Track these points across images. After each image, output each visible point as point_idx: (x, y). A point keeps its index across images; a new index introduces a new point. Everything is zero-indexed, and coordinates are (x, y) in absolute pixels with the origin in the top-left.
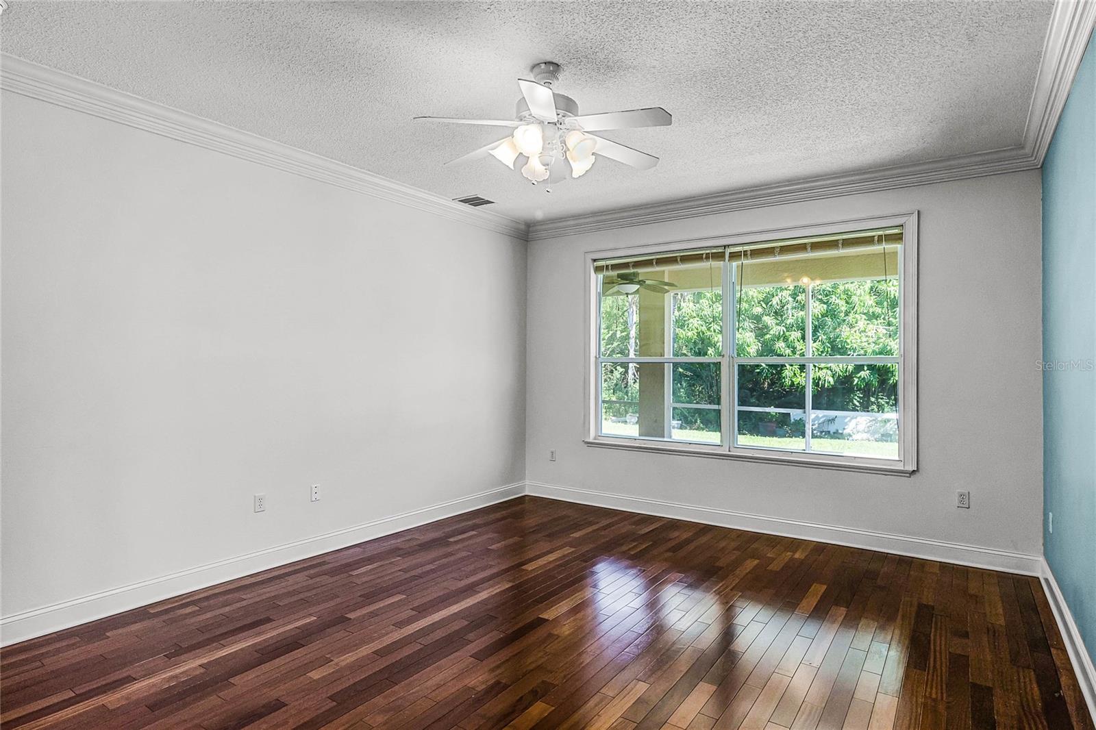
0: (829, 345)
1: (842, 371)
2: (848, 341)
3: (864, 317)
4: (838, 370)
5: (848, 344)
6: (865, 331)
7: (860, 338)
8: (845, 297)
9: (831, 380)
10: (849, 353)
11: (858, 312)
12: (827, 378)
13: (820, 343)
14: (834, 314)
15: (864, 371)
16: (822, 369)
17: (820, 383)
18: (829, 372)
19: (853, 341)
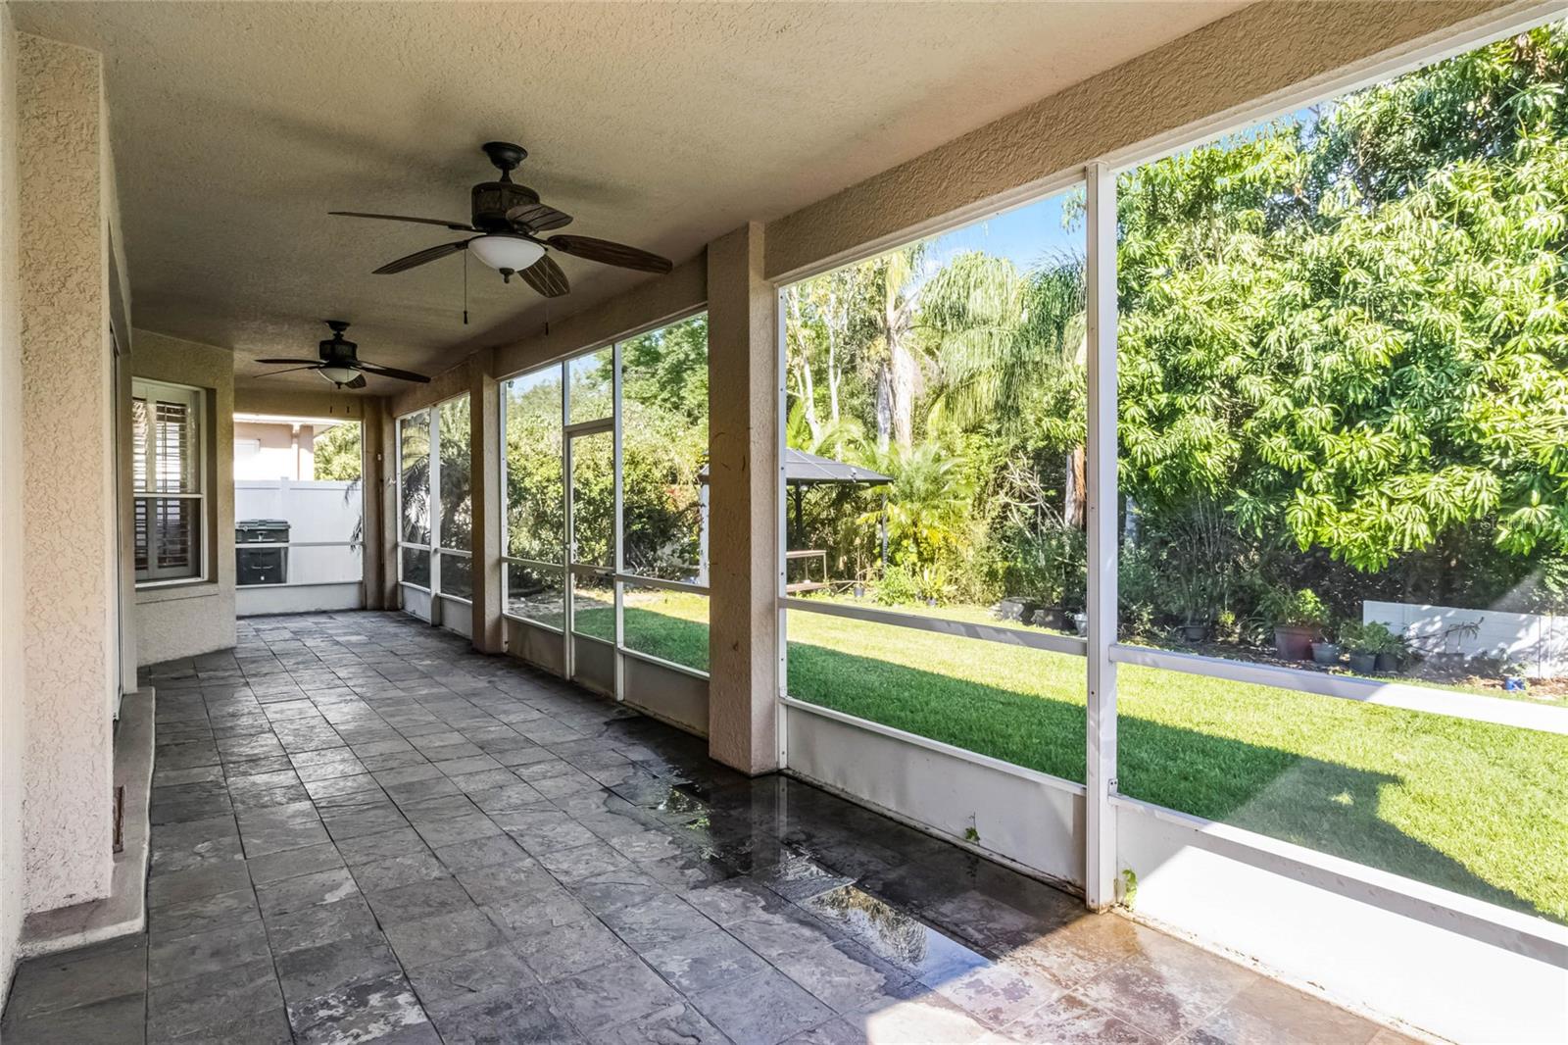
0: (1425, 440)
1: (1461, 509)
2: (1483, 426)
3: (1541, 359)
4: (1447, 505)
5: (1482, 435)
6: (1540, 399)
7: (1524, 416)
8: (1465, 302)
9: (1423, 531)
10: (1487, 458)
11: (1520, 348)
12: (1408, 526)
13: (1394, 434)
14: (1437, 356)
15: (1529, 505)
16: (1401, 501)
17: (1391, 538)
18: (1418, 510)
19: (1501, 427)
